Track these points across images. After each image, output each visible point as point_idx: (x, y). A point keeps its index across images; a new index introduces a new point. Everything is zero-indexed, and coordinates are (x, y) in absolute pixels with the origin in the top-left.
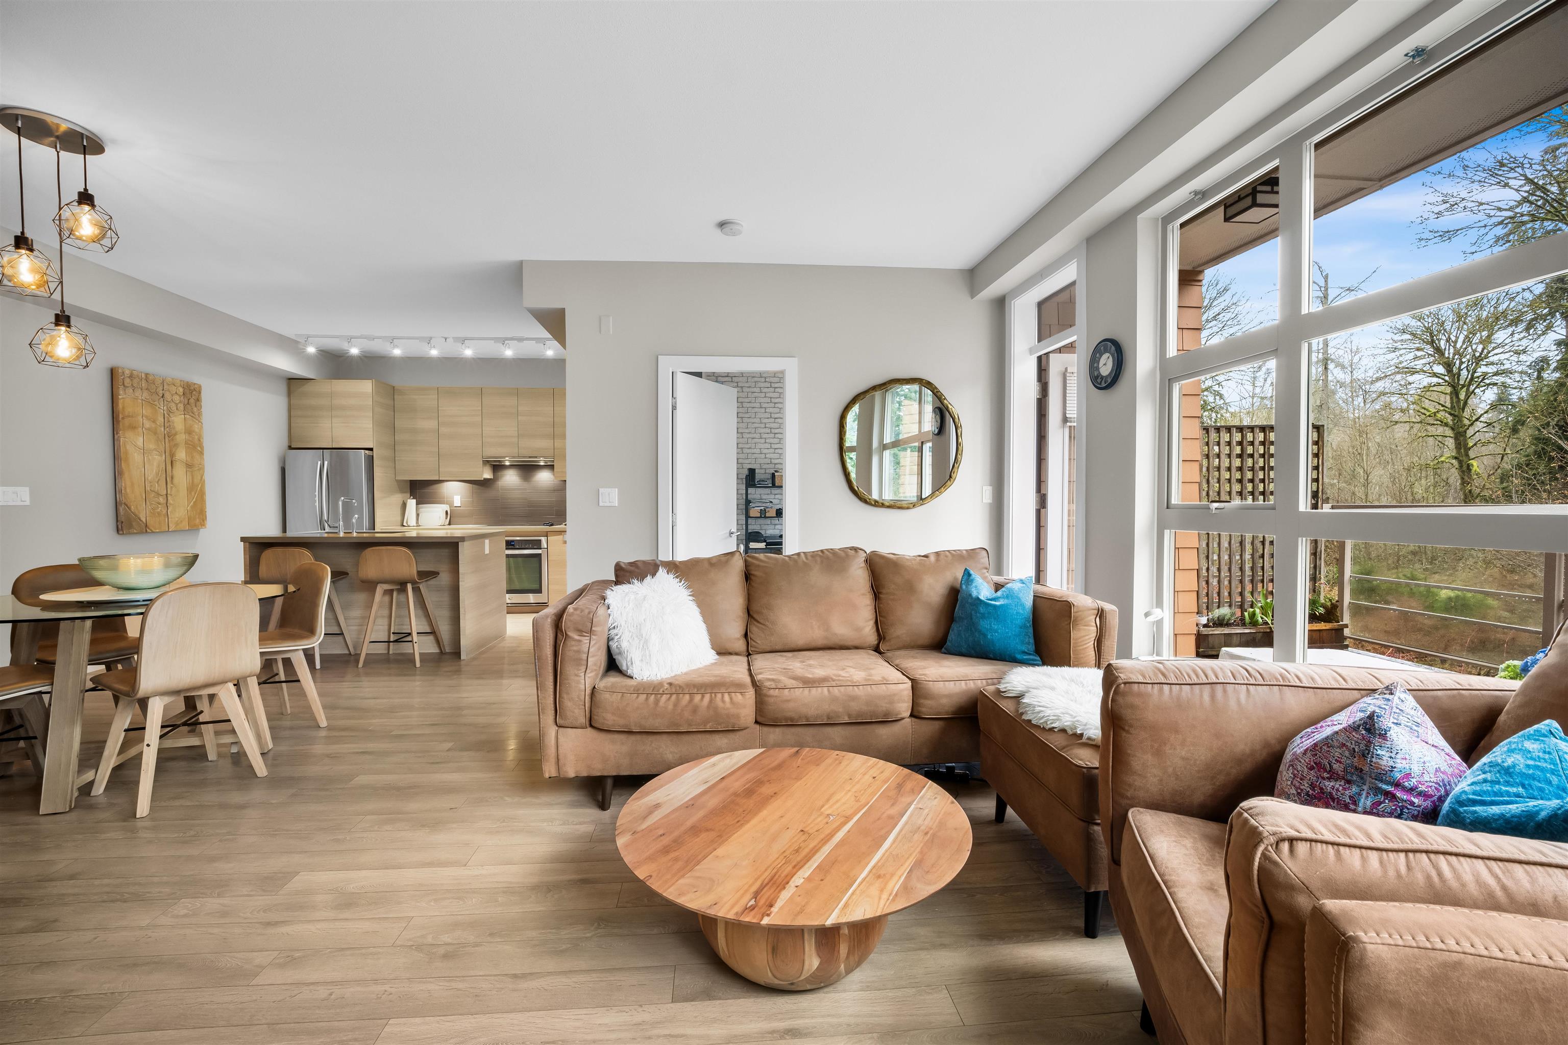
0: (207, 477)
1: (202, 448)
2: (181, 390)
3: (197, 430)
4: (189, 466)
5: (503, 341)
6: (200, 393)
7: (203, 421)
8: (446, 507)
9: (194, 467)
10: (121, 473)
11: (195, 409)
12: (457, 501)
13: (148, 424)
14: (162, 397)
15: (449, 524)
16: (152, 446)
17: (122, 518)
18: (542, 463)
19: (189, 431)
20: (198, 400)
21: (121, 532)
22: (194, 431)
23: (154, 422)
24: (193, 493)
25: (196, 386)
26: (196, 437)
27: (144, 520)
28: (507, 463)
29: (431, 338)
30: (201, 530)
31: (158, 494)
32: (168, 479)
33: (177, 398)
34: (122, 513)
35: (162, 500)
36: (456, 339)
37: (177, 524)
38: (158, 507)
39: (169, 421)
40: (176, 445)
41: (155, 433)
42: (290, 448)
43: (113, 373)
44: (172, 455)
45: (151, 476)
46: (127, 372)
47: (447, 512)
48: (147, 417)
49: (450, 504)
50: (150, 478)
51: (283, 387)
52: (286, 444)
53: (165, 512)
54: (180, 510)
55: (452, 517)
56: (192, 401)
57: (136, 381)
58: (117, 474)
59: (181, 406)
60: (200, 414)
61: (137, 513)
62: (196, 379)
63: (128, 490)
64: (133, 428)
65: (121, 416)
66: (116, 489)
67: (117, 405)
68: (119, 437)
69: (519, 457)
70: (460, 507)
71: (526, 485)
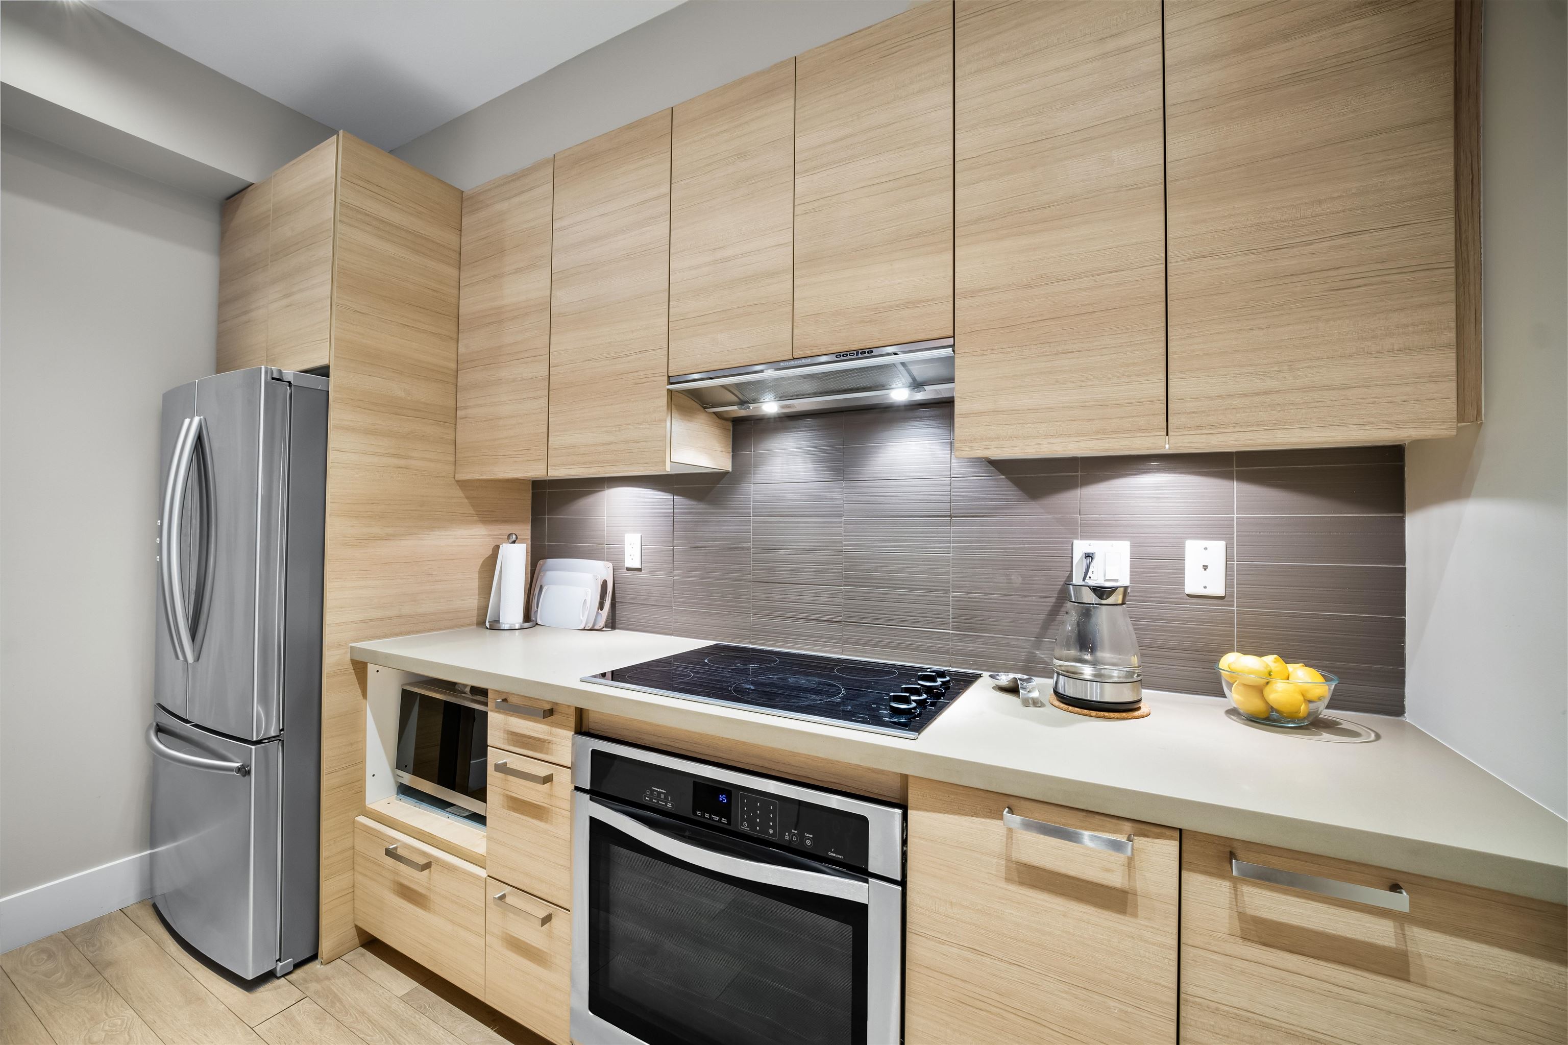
8: (600, 570)
12: (633, 551)
15: (610, 627)
18: (901, 394)
28: (770, 406)
47: (604, 587)
49: (615, 557)
69: (793, 363)
70: (640, 570)
71: (839, 493)
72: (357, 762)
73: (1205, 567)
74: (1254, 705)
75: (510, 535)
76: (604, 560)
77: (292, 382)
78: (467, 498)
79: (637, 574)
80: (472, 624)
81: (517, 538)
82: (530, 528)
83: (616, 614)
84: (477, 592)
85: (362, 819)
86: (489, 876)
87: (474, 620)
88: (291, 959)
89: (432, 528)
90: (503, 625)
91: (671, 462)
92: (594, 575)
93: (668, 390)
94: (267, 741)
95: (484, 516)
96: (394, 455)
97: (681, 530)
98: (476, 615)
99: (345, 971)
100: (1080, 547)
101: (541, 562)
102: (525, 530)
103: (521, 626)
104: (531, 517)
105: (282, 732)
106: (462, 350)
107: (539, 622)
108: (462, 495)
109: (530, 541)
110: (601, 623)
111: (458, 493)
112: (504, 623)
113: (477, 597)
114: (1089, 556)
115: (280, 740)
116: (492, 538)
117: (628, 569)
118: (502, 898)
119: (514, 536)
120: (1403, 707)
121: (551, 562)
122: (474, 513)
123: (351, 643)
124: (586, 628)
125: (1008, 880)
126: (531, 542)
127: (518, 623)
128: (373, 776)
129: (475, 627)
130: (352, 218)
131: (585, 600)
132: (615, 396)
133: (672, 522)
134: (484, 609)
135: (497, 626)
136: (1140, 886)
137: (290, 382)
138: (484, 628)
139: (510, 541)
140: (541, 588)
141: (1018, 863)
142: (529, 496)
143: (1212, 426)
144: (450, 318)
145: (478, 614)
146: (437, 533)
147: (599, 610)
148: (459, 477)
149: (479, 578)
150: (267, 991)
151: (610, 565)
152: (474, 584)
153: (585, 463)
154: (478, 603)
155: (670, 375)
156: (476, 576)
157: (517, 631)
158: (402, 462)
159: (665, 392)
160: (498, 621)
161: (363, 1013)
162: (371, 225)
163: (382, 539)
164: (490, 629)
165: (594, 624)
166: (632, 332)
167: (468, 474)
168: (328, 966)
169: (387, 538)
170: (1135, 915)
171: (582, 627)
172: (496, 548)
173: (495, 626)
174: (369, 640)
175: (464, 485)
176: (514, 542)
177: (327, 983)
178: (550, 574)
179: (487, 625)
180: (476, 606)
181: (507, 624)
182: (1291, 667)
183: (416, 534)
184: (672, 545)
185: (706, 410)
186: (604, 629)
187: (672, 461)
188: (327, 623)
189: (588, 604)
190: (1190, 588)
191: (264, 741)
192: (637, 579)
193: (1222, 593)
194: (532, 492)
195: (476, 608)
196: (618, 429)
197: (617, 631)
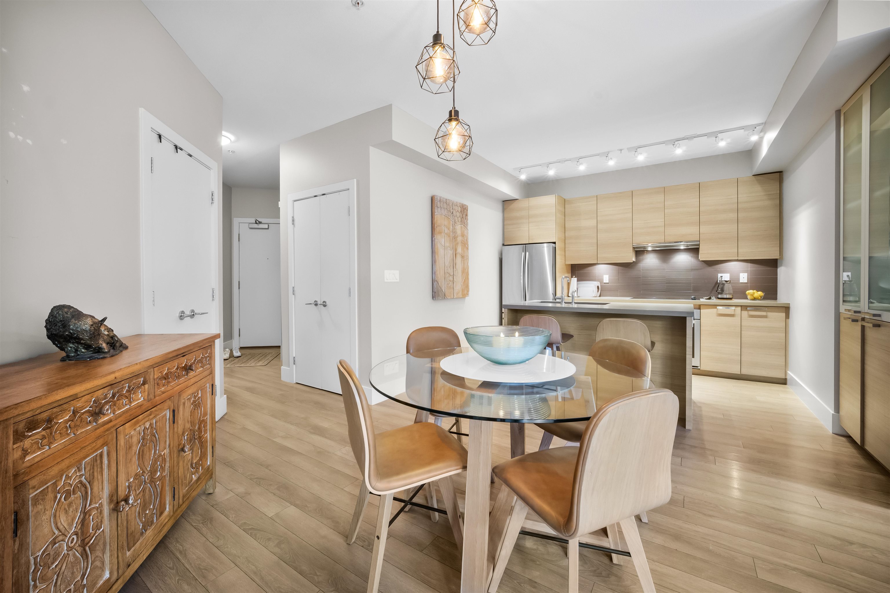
0: (470, 264)
1: (468, 245)
2: (460, 209)
3: (466, 234)
5: (674, 142)
6: (467, 210)
7: (468, 228)
8: (597, 284)
9: (464, 258)
10: (435, 262)
11: (465, 221)
12: (606, 279)
13: (446, 231)
14: (452, 213)
15: (600, 296)
16: (448, 244)
17: (435, 290)
18: (682, 247)
19: (463, 235)
20: (467, 215)
21: (434, 299)
23: (449, 229)
24: (464, 274)
25: (466, 206)
26: (466, 239)
27: (444, 291)
28: (650, 249)
29: (609, 152)
30: (466, 298)
31: (450, 275)
32: (454, 265)
33: (458, 214)
34: (435, 287)
35: (451, 278)
36: (630, 149)
37: (457, 293)
38: (450, 283)
39: (455, 229)
40: (457, 244)
41: (449, 236)
42: (504, 245)
43: (432, 199)
44: (456, 250)
45: (447, 263)
46: (439, 198)
47: (598, 287)
48: (446, 226)
49: (601, 281)
50: (447, 265)
51: (500, 206)
52: (501, 243)
53: (452, 286)
54: (458, 287)
55: (603, 290)
56: (464, 216)
57: (442, 203)
58: (433, 262)
59: (460, 219)
60: (467, 225)
61: (441, 287)
62: (465, 202)
63: (438, 272)
64: (440, 233)
65: (436, 226)
66: (433, 272)
67: (434, 219)
68: (435, 239)
69: (664, 243)
70: (608, 283)
71: (665, 266)
73: (744, 278)
74: (752, 298)
76: (597, 281)
83: (601, 293)
92: (595, 285)
95: (568, 273)
97: (621, 274)
100: (719, 275)
104: (571, 272)
106: (566, 235)
110: (598, 295)
114: (721, 277)
117: (605, 283)
119: (574, 276)
120: (777, 298)
121: (579, 282)
125: (717, 316)
132: (617, 247)
133: (618, 272)
134: (568, 293)
136: (736, 313)
141: (719, 314)
142: (570, 267)
143: (745, 256)
147: (598, 292)
148: (566, 263)
151: (599, 282)
153: (609, 260)
155: (633, 244)
159: (632, 247)
165: (596, 296)
166: (622, 235)
167: (569, 263)
170: (735, 317)
176: (574, 278)
178: (583, 284)
182: (758, 292)
184: (618, 278)
187: (633, 260)
190: (741, 282)
192: (608, 285)
193: (747, 282)
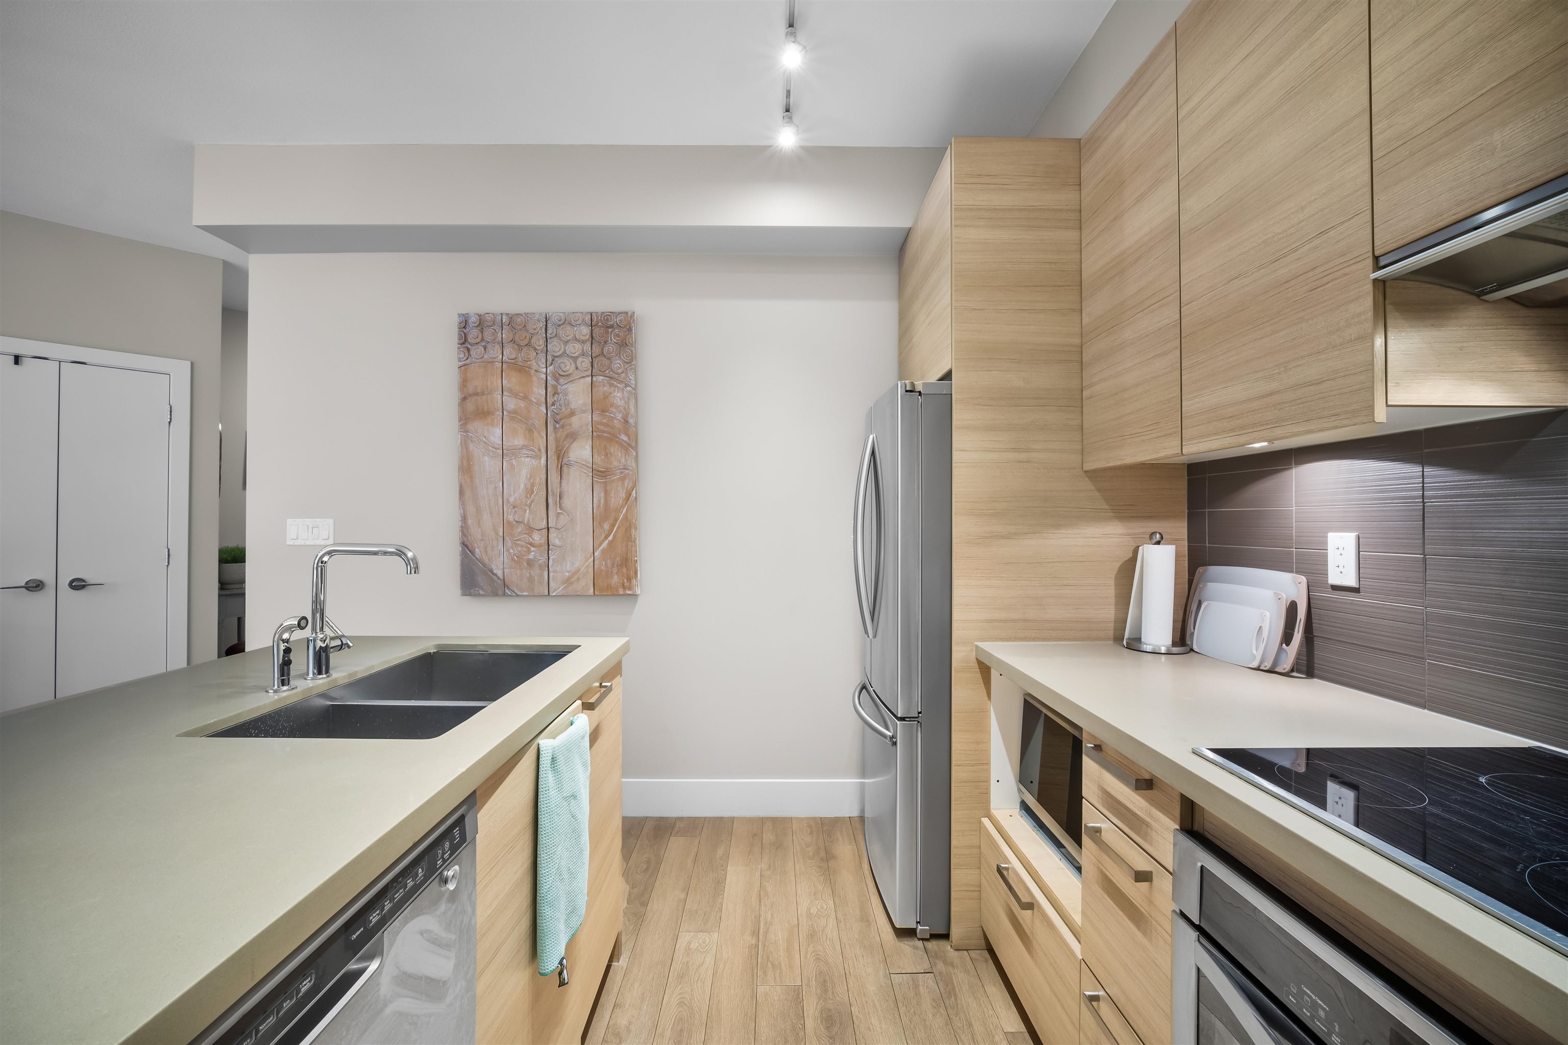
1: (634, 436)
2: (585, 330)
3: (619, 402)
4: (600, 474)
6: (632, 328)
9: (613, 475)
13: (511, 404)
14: (544, 349)
16: (519, 441)
19: (600, 405)
20: (627, 342)
22: (612, 405)
23: (525, 398)
24: (608, 526)
25: (622, 317)
26: (619, 416)
27: (500, 574)
31: (530, 529)
32: (551, 498)
33: (575, 348)
35: (537, 538)
37: (568, 581)
38: (529, 551)
39: (557, 394)
40: (571, 435)
41: (528, 418)
44: (561, 455)
45: (516, 492)
46: (475, 319)
47: (1292, 609)
48: (510, 391)
50: (512, 499)
53: (543, 560)
54: (576, 557)
56: (612, 348)
57: (490, 330)
59: (585, 363)
61: (487, 561)
62: (622, 304)
63: (470, 522)
64: (483, 413)
70: (1356, 590)
72: (984, 763)
75: (1153, 534)
76: (1292, 572)
77: (922, 392)
78: (1099, 490)
79: (1352, 597)
80: (1108, 639)
81: (1162, 538)
82: (1186, 524)
83: (1314, 654)
84: (1113, 601)
85: (986, 821)
86: (1083, 959)
87: (1111, 634)
88: (928, 928)
89: (1058, 526)
90: (1145, 646)
91: (1387, 406)
92: (1275, 593)
93: (1375, 281)
94: (908, 719)
95: (1121, 511)
96: (1014, 450)
97: (1443, 526)
98: (1112, 628)
99: (968, 968)
101: (1200, 569)
102: (1180, 528)
103: (1168, 649)
104: (1187, 511)
105: (920, 715)
106: (1086, 320)
107: (1195, 648)
108: (1093, 488)
109: (1187, 542)
110: (1287, 663)
111: (1087, 485)
112: (1145, 644)
113: (1114, 607)
115: (919, 722)
116: (1132, 538)
117: (1335, 588)
118: (1095, 998)
119: (1158, 536)
121: (1214, 570)
122: (1108, 508)
123: (976, 641)
124: (1261, 668)
126: (1189, 542)
127: (1164, 646)
128: (998, 781)
129: (1111, 642)
130: (966, 219)
131: (1261, 627)
132: (1277, 319)
133: (1421, 513)
134: (1121, 623)
135: (1136, 645)
137: (920, 392)
138: (1122, 646)
139: (1154, 540)
140: (1200, 604)
142: (1183, 484)
144: (1072, 288)
145: (1115, 627)
146: (1064, 531)
147: (1284, 645)
148: (1089, 466)
149: (1115, 586)
150: (908, 945)
151: (1303, 579)
152: (1110, 592)
153: (1233, 430)
154: (1115, 614)
155: (1377, 254)
156: (1112, 582)
157: (1163, 656)
158: (1023, 456)
159: (1369, 287)
160: (1139, 640)
161: (970, 1025)
162: (984, 218)
163: (1004, 537)
164: (1126, 648)
165: (1276, 662)
166: (1303, 208)
167: (1097, 462)
168: (956, 953)
169: (1009, 536)
171: (1255, 664)
172: (1136, 552)
173: (1134, 645)
174: (994, 641)
175: (1094, 475)
176: (1158, 543)
177: (951, 969)
178: (1211, 587)
179: (1125, 643)
180: (1113, 618)
181: (1150, 645)
183: (1039, 533)
184: (1421, 552)
185: (1482, 298)
186: (1295, 674)
187: (1389, 403)
188: (954, 619)
189: (1265, 634)
191: (906, 719)
192: (1351, 604)
194: (1188, 479)
195: (1113, 620)
196: (1283, 369)
197: (1316, 681)
